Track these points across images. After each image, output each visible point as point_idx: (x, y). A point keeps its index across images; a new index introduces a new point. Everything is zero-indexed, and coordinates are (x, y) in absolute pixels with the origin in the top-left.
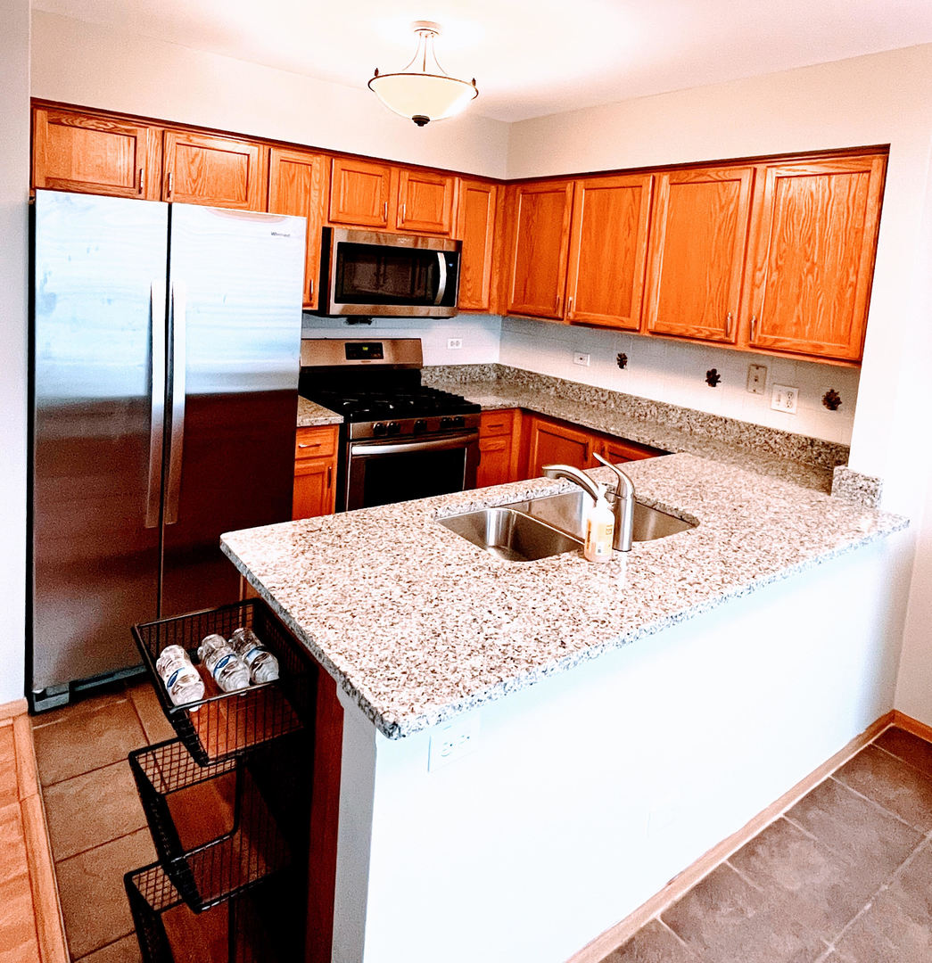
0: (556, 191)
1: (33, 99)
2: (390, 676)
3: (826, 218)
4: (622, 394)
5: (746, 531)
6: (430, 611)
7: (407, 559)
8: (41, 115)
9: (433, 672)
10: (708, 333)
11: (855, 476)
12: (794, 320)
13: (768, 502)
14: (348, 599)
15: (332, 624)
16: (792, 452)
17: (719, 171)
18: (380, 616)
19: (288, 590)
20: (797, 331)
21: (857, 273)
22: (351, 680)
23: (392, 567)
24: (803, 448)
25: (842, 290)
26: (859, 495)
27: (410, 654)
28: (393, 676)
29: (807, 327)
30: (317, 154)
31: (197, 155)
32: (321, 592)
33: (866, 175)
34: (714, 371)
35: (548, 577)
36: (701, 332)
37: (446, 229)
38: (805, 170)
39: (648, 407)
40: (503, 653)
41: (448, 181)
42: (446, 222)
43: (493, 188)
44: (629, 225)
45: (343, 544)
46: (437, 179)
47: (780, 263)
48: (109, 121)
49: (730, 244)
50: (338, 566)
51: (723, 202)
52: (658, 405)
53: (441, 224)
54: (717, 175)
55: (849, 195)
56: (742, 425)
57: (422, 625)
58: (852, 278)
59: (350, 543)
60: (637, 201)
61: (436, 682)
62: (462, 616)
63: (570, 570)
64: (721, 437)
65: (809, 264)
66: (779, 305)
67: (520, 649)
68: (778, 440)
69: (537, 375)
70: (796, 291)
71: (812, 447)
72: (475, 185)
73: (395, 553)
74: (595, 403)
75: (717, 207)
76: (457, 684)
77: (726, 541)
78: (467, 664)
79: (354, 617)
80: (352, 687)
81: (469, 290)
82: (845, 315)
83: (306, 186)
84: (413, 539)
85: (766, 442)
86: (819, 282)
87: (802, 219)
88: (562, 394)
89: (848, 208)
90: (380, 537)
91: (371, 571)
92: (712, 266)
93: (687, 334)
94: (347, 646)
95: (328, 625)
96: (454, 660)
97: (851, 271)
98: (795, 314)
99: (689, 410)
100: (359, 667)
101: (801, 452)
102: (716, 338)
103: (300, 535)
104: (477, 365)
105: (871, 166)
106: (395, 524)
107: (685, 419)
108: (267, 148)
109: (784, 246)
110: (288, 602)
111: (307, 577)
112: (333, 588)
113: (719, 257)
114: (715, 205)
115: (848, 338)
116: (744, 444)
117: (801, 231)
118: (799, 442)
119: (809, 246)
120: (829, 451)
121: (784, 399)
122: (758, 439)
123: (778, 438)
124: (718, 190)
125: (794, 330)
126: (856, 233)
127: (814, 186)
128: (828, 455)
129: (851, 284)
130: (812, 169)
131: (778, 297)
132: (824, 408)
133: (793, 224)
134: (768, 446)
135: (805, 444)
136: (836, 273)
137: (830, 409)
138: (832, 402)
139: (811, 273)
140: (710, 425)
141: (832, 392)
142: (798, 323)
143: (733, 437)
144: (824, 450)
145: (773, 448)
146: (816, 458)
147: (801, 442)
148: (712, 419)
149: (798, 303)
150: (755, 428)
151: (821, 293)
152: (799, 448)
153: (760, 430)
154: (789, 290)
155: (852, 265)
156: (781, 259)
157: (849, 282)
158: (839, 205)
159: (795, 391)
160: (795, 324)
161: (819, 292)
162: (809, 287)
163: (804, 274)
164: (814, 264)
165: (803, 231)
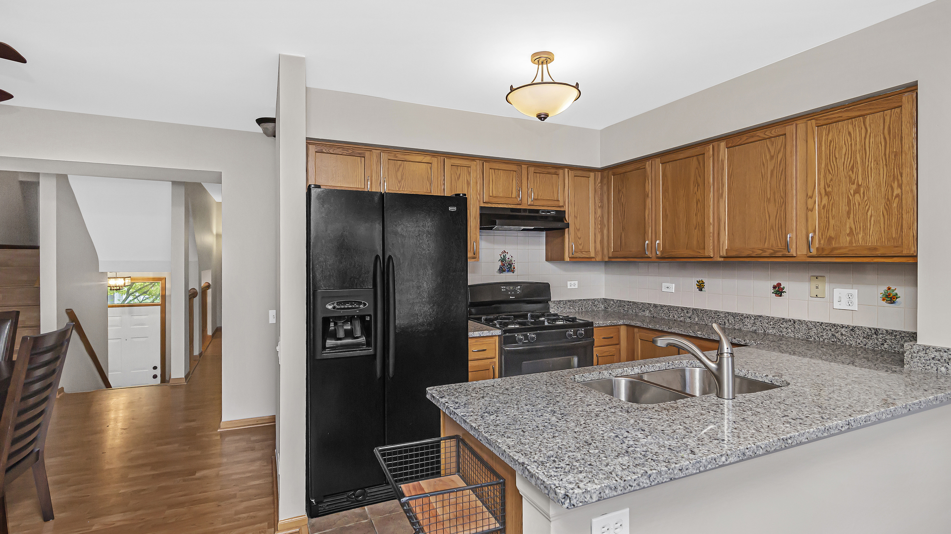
0: (638, 169)
1: (307, 139)
2: (557, 466)
3: (865, 149)
4: (703, 310)
5: (831, 389)
6: (581, 430)
7: (558, 402)
8: (312, 149)
9: (590, 465)
10: (772, 251)
11: (926, 349)
12: (848, 231)
13: (847, 371)
14: (519, 423)
15: (509, 435)
16: (859, 341)
17: (766, 131)
18: (543, 432)
19: (476, 417)
21: (901, 186)
22: (528, 468)
23: (548, 406)
24: (868, 337)
25: (888, 202)
26: (932, 365)
27: (570, 454)
28: (560, 466)
29: (860, 236)
30: (474, 160)
31: (400, 165)
32: (498, 418)
33: (898, 110)
34: (779, 285)
35: (670, 413)
36: (765, 252)
37: (561, 204)
38: (841, 117)
39: (725, 317)
40: (644, 456)
41: (561, 171)
42: (560, 199)
43: (592, 174)
44: (697, 183)
45: (510, 394)
46: (553, 171)
47: (827, 190)
48: (349, 149)
49: (782, 182)
50: (508, 405)
51: (772, 154)
52: (734, 315)
53: (558, 201)
54: (764, 134)
55: (884, 128)
56: (809, 324)
57: (577, 438)
58: (897, 191)
59: (515, 393)
60: (701, 165)
61: (594, 471)
62: (606, 434)
63: (687, 409)
64: (792, 335)
65: (854, 187)
66: (832, 222)
67: (657, 454)
68: (844, 333)
69: (634, 303)
70: (846, 208)
71: (877, 335)
72: (579, 173)
73: (549, 398)
74: (682, 319)
75: (768, 157)
76: (611, 473)
77: (817, 394)
78: (616, 461)
79: (524, 432)
80: (530, 472)
81: (581, 244)
82: (894, 222)
83: (467, 180)
84: (560, 391)
85: (833, 335)
86: (866, 198)
87: (844, 153)
88: (655, 315)
89: (885, 138)
90: (536, 390)
91: (533, 408)
92: (769, 200)
93: (754, 255)
94: (522, 448)
95: (506, 436)
96: (605, 459)
97: (895, 185)
98: (848, 226)
99: (760, 316)
100: (533, 460)
101: (867, 341)
102: (780, 254)
103: (480, 388)
104: (589, 300)
105: (902, 102)
106: (545, 383)
107: (758, 323)
108: (442, 158)
109: (829, 177)
110: (476, 423)
111: (487, 410)
112: (507, 416)
113: (774, 193)
114: (766, 156)
115: (900, 238)
116: (813, 338)
117: (844, 163)
118: (864, 333)
119: (853, 172)
120: (893, 337)
121: (845, 300)
122: (825, 333)
123: (843, 331)
124: (767, 145)
125: (848, 239)
126: (895, 156)
127: (850, 127)
128: (892, 341)
129: (897, 196)
130: (846, 115)
131: (830, 216)
132: (884, 302)
133: (836, 159)
134: (835, 338)
135: (869, 334)
136: (881, 190)
137: (889, 303)
138: (891, 298)
139: (857, 193)
140: (781, 327)
141: (889, 289)
142: (851, 233)
143: (802, 334)
144: (888, 337)
145: (840, 339)
146: (882, 344)
147: (866, 333)
148: (781, 322)
149: (849, 218)
150: (821, 325)
151: (869, 207)
152: (864, 337)
153: (826, 326)
154: (839, 209)
155: (896, 180)
156: (829, 186)
157: (894, 195)
158: (875, 136)
159: (855, 292)
160: (848, 235)
161: (867, 207)
162: (857, 204)
163: (851, 194)
164: (859, 186)
165: (846, 162)
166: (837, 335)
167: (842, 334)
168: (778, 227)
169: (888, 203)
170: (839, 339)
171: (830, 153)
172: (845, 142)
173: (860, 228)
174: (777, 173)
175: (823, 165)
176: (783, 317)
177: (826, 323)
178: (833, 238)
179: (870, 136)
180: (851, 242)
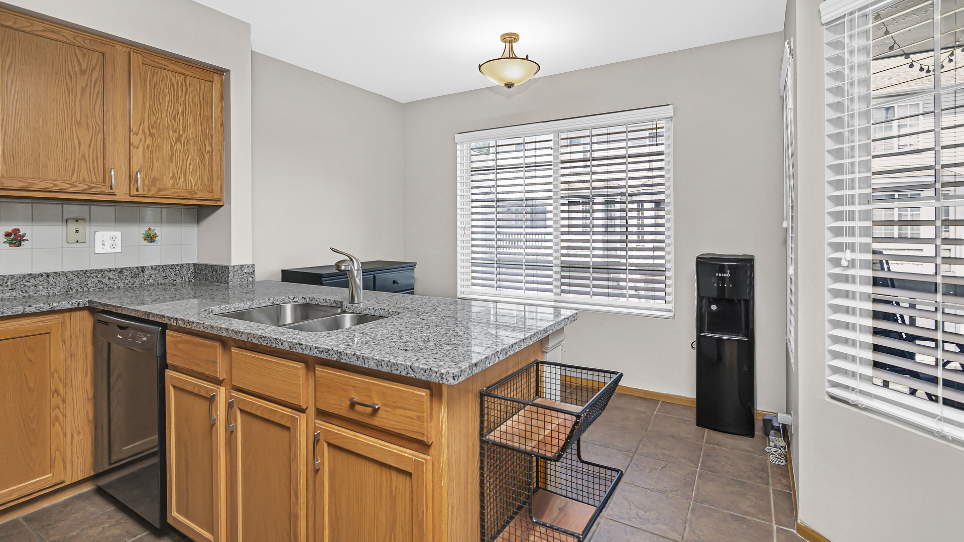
3: (185, 105)
10: (86, 187)
12: (171, 175)
17: (78, 36)
20: (173, 184)
21: (211, 145)
24: (135, 276)
29: (181, 180)
33: (208, 83)
34: (16, 231)
36: (75, 186)
38: (167, 66)
47: (152, 131)
51: (84, 68)
54: (74, 39)
55: (200, 93)
56: (69, 274)
58: (208, 148)
65: (176, 135)
66: (156, 164)
68: (111, 277)
70: (168, 153)
71: (143, 272)
82: (207, 170)
85: (99, 281)
86: (186, 148)
87: (167, 100)
89: (200, 102)
97: (207, 143)
98: (171, 170)
101: (135, 280)
102: (97, 191)
105: (212, 79)
109: (153, 119)
115: (211, 186)
116: (74, 290)
117: (167, 110)
118: (132, 272)
119: (175, 121)
120: (157, 272)
121: (108, 243)
122: (90, 282)
123: (111, 275)
124: (76, 54)
125: (171, 182)
126: (207, 119)
127: (173, 79)
128: (156, 275)
129: (208, 152)
130: (172, 67)
131: (154, 157)
132: (145, 242)
133: (160, 103)
134: (102, 284)
135: (137, 273)
136: (197, 143)
137: (150, 242)
138: (151, 237)
139: (179, 141)
140: (25, 285)
141: (150, 229)
142: (173, 177)
143: (59, 288)
144: (153, 272)
145: (108, 284)
146: (148, 280)
147: (133, 272)
148: (27, 279)
149: (172, 162)
150: (85, 273)
151: (188, 156)
152: (132, 277)
153: (91, 274)
154: (163, 152)
155: (208, 139)
156: (153, 128)
157: (207, 150)
158: (193, 97)
159: (118, 234)
160: (172, 178)
161: (187, 156)
162: (178, 151)
163: (173, 141)
164: (180, 135)
165: (169, 110)
166: (104, 280)
167: (109, 279)
168: (93, 159)
169: (202, 156)
170: (106, 284)
171: (154, 95)
172: (168, 91)
173: (181, 173)
174: (90, 93)
175: (148, 105)
176: (29, 273)
177: (91, 270)
178: (157, 179)
179: (189, 95)
180: (173, 185)
